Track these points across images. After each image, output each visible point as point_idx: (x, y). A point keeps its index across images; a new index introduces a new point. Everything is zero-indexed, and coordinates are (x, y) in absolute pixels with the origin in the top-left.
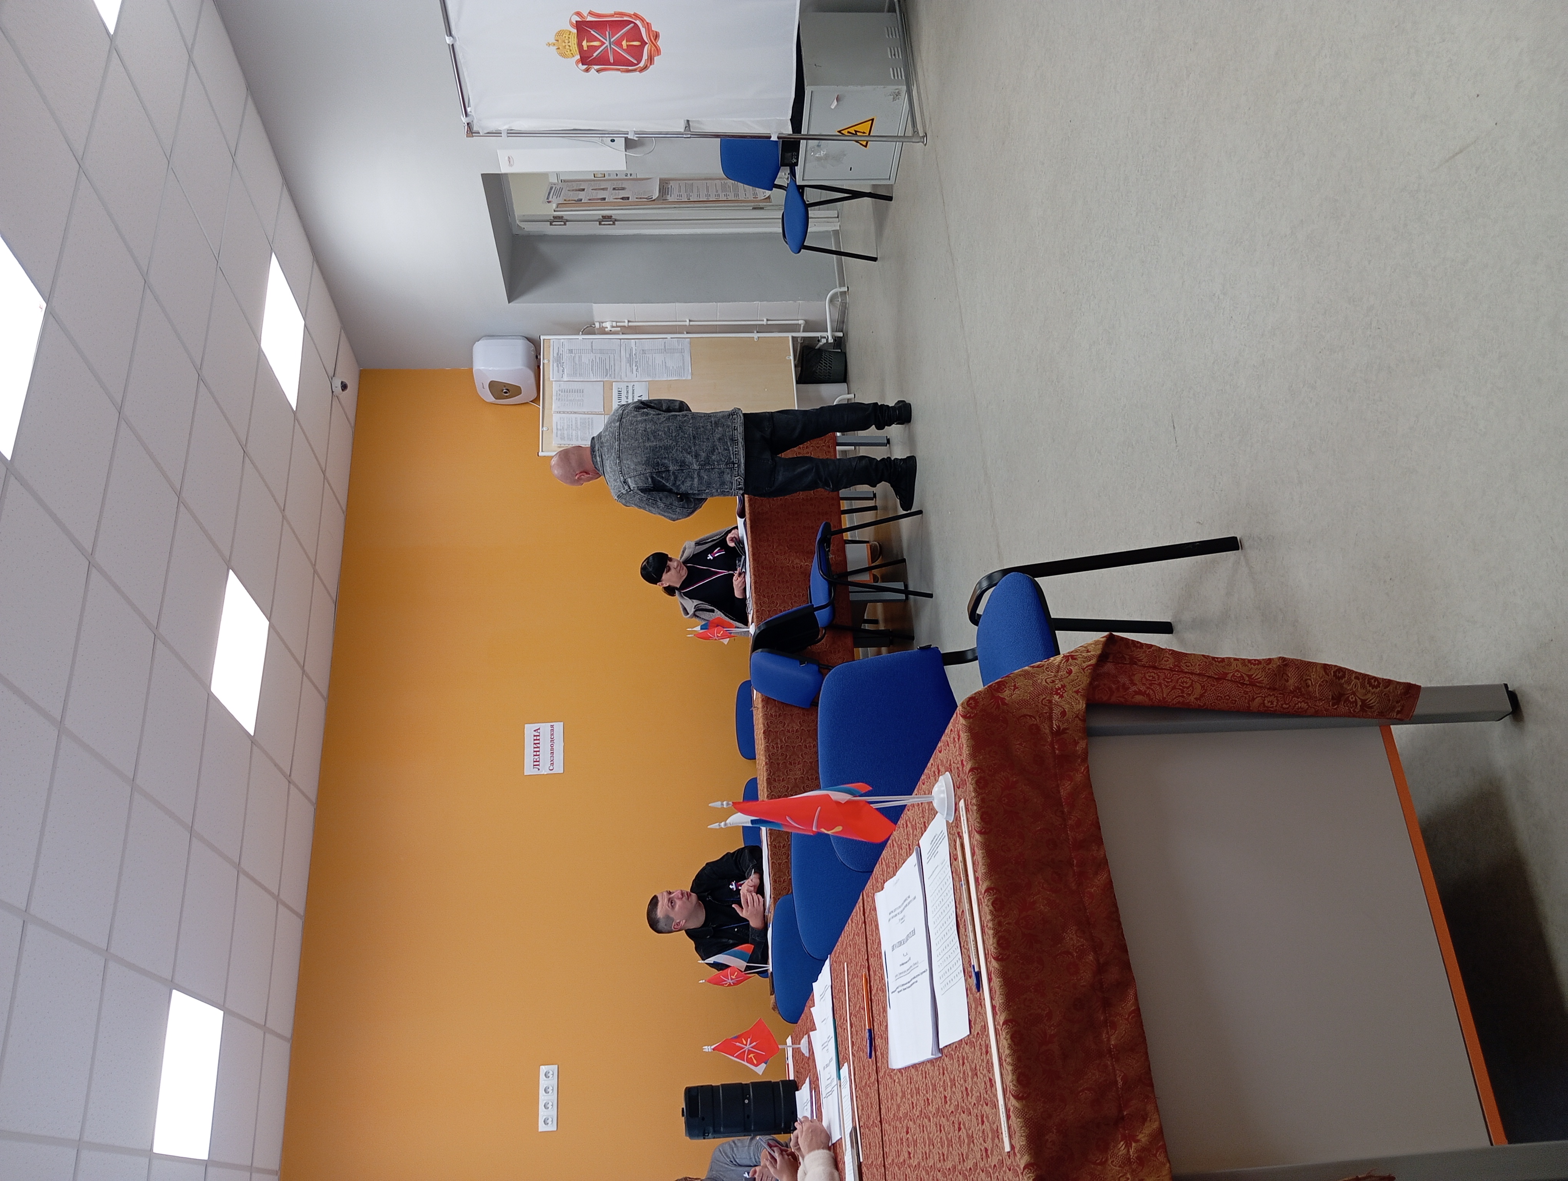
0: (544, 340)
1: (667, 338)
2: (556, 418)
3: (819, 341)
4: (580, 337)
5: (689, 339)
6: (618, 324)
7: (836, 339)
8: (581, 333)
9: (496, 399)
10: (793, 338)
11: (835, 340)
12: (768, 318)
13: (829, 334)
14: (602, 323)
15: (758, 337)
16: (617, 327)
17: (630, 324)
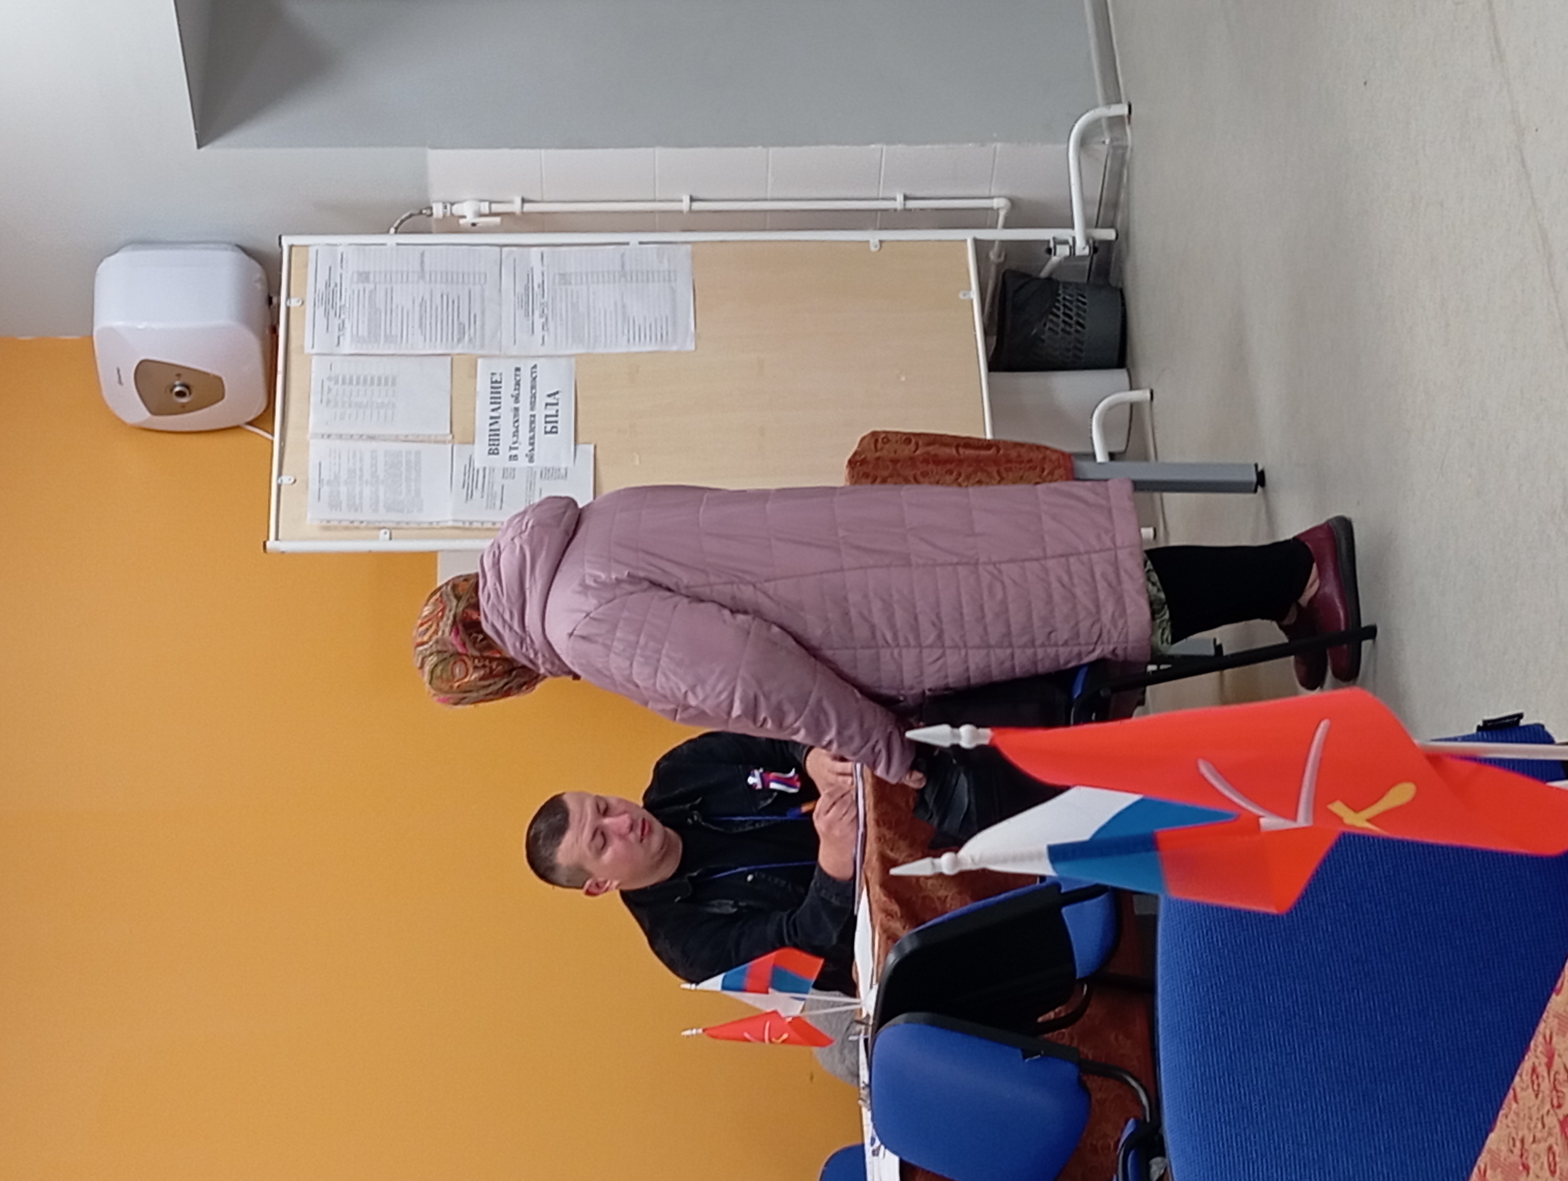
0: (291, 247)
1: (627, 244)
2: (317, 450)
3: (1049, 251)
4: (391, 239)
5: (689, 247)
6: (496, 208)
7: (1096, 247)
8: (392, 230)
9: (153, 413)
10: (978, 244)
11: (1095, 250)
12: (908, 193)
13: (1078, 233)
14: (452, 204)
15: (881, 242)
16: (491, 214)
17: (528, 207)
